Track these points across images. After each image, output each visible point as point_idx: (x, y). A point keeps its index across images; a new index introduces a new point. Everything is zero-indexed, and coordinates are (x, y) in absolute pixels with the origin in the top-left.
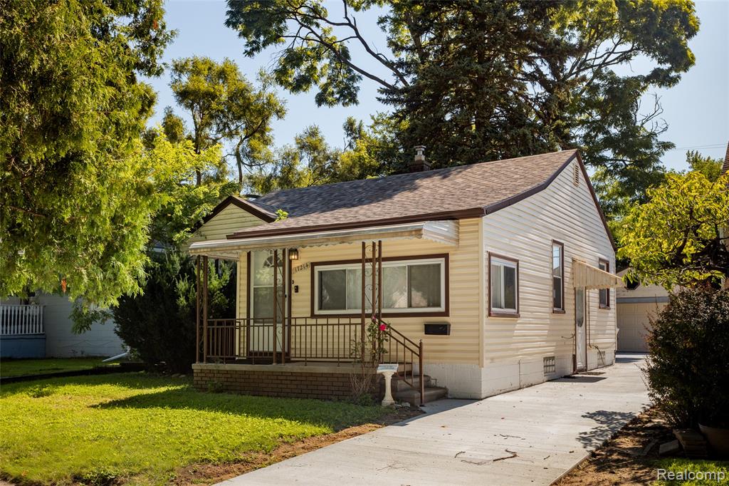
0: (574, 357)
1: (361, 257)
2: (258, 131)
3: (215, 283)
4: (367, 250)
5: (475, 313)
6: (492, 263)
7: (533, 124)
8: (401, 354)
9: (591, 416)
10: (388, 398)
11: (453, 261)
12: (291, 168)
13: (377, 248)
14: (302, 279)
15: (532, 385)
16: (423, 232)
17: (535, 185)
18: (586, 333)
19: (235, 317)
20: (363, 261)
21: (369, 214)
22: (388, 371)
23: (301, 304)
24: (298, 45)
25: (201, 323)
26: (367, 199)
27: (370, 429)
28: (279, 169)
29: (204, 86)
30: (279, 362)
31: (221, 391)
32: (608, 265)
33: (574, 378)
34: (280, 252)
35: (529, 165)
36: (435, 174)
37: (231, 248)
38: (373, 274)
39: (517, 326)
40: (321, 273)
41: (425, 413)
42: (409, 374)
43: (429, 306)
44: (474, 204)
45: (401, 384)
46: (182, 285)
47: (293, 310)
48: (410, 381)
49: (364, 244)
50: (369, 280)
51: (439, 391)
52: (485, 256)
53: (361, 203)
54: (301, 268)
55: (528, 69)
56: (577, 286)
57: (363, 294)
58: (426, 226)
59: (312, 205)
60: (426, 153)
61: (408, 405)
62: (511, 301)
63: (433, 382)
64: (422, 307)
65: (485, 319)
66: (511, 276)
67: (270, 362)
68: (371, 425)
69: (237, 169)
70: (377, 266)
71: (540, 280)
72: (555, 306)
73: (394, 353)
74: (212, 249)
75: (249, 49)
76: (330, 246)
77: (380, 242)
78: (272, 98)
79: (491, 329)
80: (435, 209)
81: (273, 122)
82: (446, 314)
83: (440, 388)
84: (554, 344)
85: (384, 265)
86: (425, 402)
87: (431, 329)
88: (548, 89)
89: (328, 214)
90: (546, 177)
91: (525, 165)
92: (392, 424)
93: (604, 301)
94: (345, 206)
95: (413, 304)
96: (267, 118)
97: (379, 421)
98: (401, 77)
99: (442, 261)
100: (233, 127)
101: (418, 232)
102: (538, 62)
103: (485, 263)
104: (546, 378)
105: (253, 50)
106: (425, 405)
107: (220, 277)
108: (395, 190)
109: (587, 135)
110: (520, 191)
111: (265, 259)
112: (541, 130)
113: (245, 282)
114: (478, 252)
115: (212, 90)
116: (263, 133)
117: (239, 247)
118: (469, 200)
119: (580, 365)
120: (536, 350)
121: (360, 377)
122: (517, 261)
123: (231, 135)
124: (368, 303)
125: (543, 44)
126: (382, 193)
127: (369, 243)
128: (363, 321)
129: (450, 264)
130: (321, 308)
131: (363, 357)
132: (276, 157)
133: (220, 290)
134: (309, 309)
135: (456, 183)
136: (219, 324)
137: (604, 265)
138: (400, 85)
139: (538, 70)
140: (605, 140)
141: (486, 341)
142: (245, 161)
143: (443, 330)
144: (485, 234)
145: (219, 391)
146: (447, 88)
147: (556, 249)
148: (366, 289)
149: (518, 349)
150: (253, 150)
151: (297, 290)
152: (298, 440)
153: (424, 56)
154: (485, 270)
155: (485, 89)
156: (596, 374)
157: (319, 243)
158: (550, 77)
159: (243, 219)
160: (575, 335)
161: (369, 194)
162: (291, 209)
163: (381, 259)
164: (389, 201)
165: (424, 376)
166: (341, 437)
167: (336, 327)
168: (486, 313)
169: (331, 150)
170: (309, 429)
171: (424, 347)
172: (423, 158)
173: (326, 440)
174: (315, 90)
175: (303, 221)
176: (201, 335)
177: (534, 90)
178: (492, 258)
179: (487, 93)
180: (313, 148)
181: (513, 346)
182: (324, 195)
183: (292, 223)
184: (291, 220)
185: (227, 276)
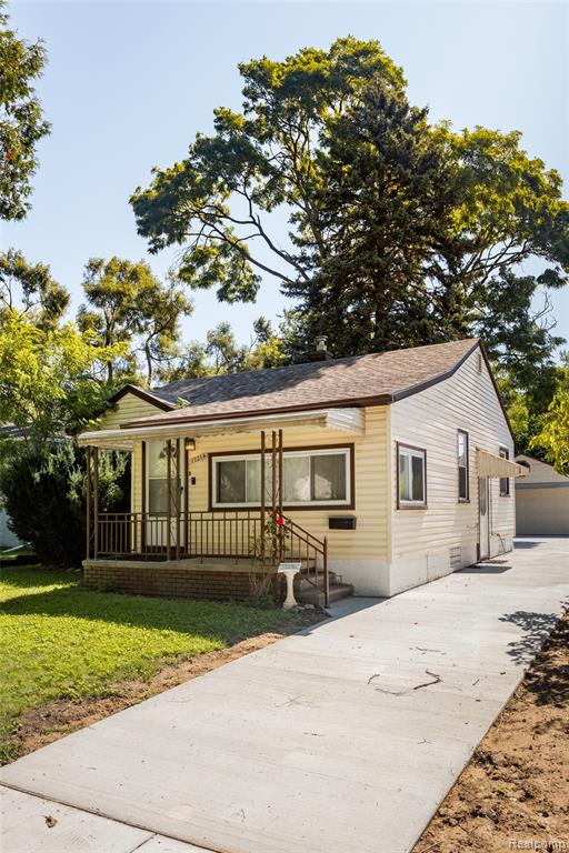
0: (478, 545)
1: (260, 447)
2: (167, 327)
3: (109, 475)
4: (266, 440)
5: (383, 506)
6: (401, 453)
7: (431, 317)
8: (304, 549)
9: (512, 619)
10: (290, 600)
11: (359, 451)
12: (196, 364)
13: (277, 437)
14: (199, 470)
15: (439, 578)
16: (327, 420)
17: (441, 373)
18: (489, 522)
19: (129, 511)
20: (262, 451)
21: (270, 401)
22: (290, 571)
23: (198, 498)
24: (202, 242)
25: (92, 517)
26: (269, 388)
27: (269, 640)
28: (187, 362)
29: (114, 284)
30: (173, 558)
31: (112, 591)
32: (507, 453)
33: (479, 567)
34: (174, 443)
35: (433, 353)
36: (338, 363)
37: (123, 438)
38: (274, 465)
39: (425, 519)
40: (219, 464)
41: (330, 616)
42: (313, 570)
43: (332, 499)
44: (380, 391)
45: (304, 583)
46: (75, 477)
47: (190, 502)
48: (313, 580)
49: (263, 433)
50: (268, 472)
51: (344, 590)
52: (394, 445)
53: (262, 392)
54: (198, 459)
55: (426, 264)
56: (481, 475)
57: (263, 487)
58: (331, 413)
59: (212, 395)
60: (328, 343)
61: (312, 606)
62: (419, 493)
63: (338, 579)
64: (325, 499)
65: (394, 512)
66: (418, 465)
67: (164, 559)
68: (269, 634)
69: (146, 363)
70: (277, 457)
71: (446, 470)
72: (460, 496)
73: (296, 549)
74: (102, 439)
75: (152, 246)
76: (227, 436)
77: (281, 431)
78: (181, 296)
79: (400, 523)
80: (339, 396)
81: (181, 318)
82: (352, 507)
83: (346, 585)
84: (460, 534)
85: (286, 455)
86: (331, 602)
87: (335, 524)
88: (444, 284)
89: (228, 403)
90: (452, 365)
91: (428, 353)
92: (294, 633)
93: (505, 490)
94: (245, 395)
95: (317, 495)
96: (175, 316)
97: (280, 629)
98: (302, 271)
99: (347, 451)
100: (142, 323)
101: (322, 420)
102: (436, 257)
103: (394, 453)
104: (452, 570)
105: (155, 248)
106: (331, 605)
107: (115, 467)
108: (297, 379)
109: (483, 331)
110: (428, 378)
111: (161, 450)
112: (440, 323)
113: (140, 473)
114: (385, 442)
115: (121, 289)
116: (172, 329)
117: (130, 437)
118: (375, 387)
119: (483, 554)
120: (443, 542)
121: (260, 577)
122: (425, 451)
123: (141, 331)
124: (268, 496)
125: (442, 240)
126: (284, 383)
127: (268, 432)
128: (263, 515)
129: (356, 454)
130: (219, 501)
131: (263, 554)
132: (184, 352)
133: (115, 482)
134: (207, 502)
135: (360, 372)
136: (111, 518)
137: (504, 453)
138: (302, 280)
139: (436, 265)
140: (498, 335)
141: (394, 536)
142: (153, 355)
143: (348, 524)
144: (393, 423)
145: (109, 590)
146: (348, 281)
147: (461, 439)
148: (266, 482)
149: (425, 542)
150: (161, 345)
151: (194, 482)
152: (185, 660)
153: (325, 252)
154: (393, 461)
155: (386, 282)
156: (500, 562)
157: (215, 432)
158: (447, 272)
159: (141, 409)
160: (479, 524)
161: (271, 383)
162: (191, 398)
163: (282, 449)
164: (291, 389)
165: (330, 573)
166: (236, 652)
167: (234, 522)
168: (394, 505)
169: (237, 348)
170: (199, 643)
171: (329, 543)
172: (325, 348)
173: (218, 658)
174: (217, 286)
175: (200, 410)
176: (92, 529)
177: (431, 284)
178: (400, 448)
179: (387, 286)
180: (221, 345)
181: (421, 539)
182: (226, 385)
183: (189, 412)
184: (189, 409)
185: (122, 467)
